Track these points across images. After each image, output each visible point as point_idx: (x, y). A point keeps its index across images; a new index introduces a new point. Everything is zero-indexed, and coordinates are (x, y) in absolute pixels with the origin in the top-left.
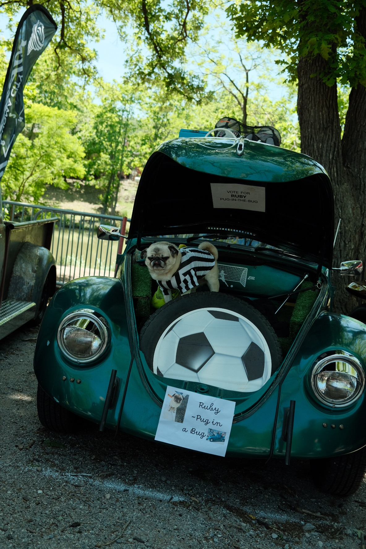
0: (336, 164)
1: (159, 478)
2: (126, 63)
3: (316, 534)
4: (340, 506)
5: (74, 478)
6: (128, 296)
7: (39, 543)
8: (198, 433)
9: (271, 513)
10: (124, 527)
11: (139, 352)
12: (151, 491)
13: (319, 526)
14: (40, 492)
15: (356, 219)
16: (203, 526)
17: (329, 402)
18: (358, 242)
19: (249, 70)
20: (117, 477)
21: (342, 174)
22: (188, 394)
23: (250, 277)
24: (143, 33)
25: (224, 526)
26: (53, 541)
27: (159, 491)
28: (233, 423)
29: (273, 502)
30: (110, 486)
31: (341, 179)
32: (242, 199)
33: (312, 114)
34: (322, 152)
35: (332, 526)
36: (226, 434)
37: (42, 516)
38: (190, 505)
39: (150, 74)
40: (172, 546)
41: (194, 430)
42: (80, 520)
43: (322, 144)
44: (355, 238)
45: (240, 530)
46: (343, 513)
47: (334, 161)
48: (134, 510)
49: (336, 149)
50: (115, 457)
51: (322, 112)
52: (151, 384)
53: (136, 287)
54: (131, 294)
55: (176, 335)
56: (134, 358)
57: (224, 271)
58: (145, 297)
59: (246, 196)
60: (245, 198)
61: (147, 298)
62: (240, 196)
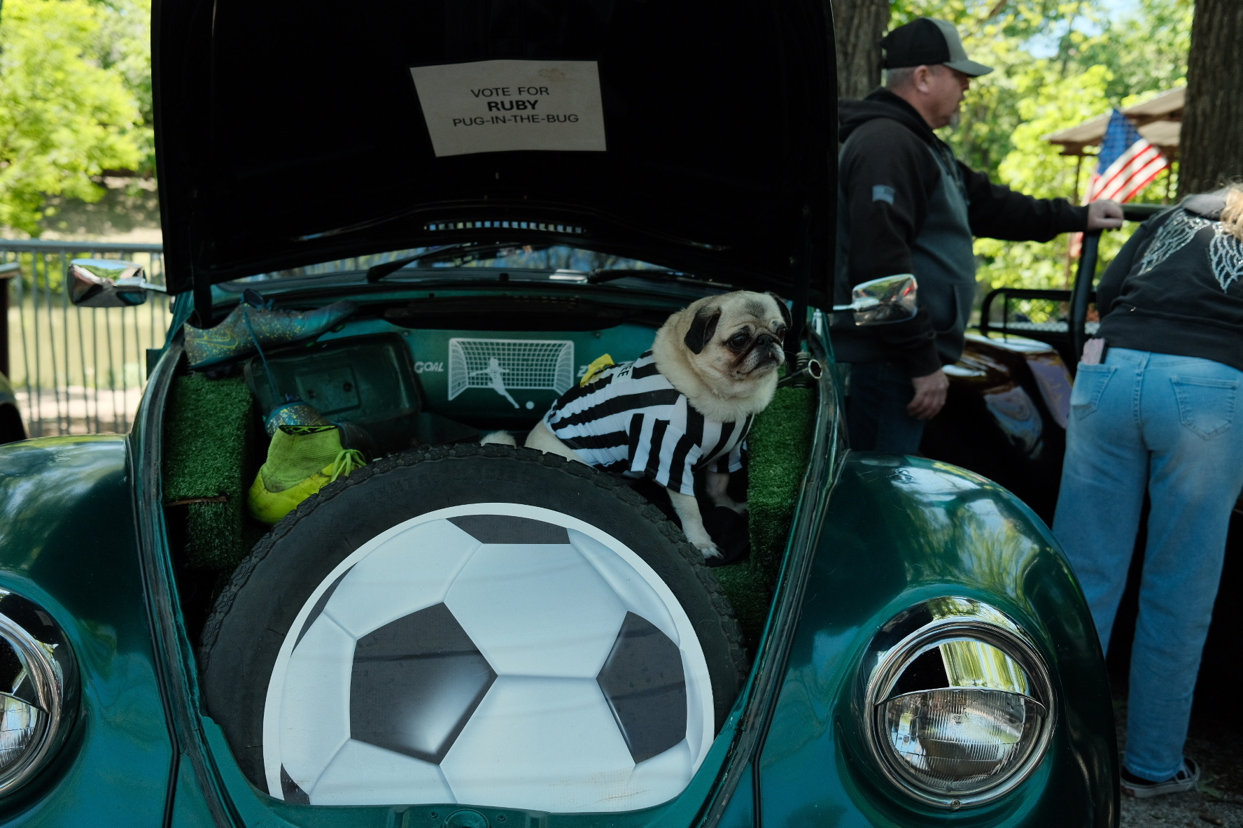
11: (199, 721)
17: (934, 794)
32: (524, 113)
53: (182, 461)
54: (158, 494)
55: (339, 628)
56: (181, 751)
57: (499, 359)
58: (215, 497)
59: (536, 102)
60: (533, 108)
61: (223, 498)
62: (517, 102)
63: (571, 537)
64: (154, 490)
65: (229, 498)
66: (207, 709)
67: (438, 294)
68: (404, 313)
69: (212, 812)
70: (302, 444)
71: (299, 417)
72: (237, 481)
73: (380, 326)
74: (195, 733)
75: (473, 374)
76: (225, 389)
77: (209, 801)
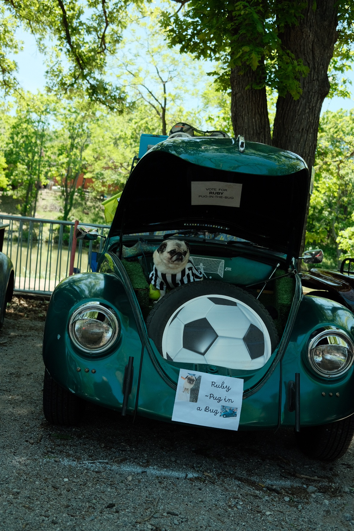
1: (169, 459)
2: (46, 74)
3: (320, 494)
4: (331, 469)
5: (92, 465)
6: (129, 289)
7: (84, 524)
8: (211, 411)
9: (276, 480)
10: (155, 503)
11: (148, 339)
12: (166, 471)
13: (320, 487)
14: (66, 480)
16: (224, 496)
17: (325, 374)
19: (166, 82)
20: (130, 461)
22: (200, 375)
23: (227, 268)
24: (65, 45)
25: (241, 495)
26: (95, 522)
27: (173, 470)
28: (243, 399)
29: (274, 471)
30: (128, 469)
32: (219, 196)
33: (246, 121)
35: (331, 486)
36: (238, 409)
37: (77, 501)
38: (205, 480)
39: (72, 85)
40: (203, 516)
41: (207, 408)
42: (113, 501)
45: (256, 496)
46: (336, 475)
48: (157, 489)
50: (122, 444)
51: (255, 118)
52: (163, 368)
54: (131, 287)
55: (180, 321)
56: (144, 346)
57: (203, 263)
58: (145, 289)
59: (223, 193)
62: (218, 192)
63: (238, 305)
66: (150, 337)
76: (135, 264)
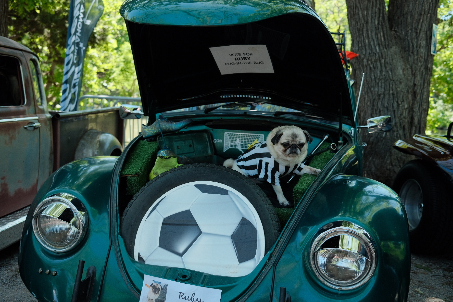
0: (382, 29)
11: (118, 236)
15: (407, 79)
17: (334, 285)
18: (411, 102)
21: (389, 38)
22: (167, 284)
31: (388, 42)
32: (246, 61)
34: (368, 19)
43: (367, 12)
44: (408, 98)
47: (380, 26)
49: (381, 15)
53: (130, 164)
54: (119, 173)
55: (159, 214)
56: (112, 244)
57: (240, 139)
58: (134, 175)
59: (249, 58)
60: (249, 60)
61: (137, 175)
62: (244, 58)
63: (229, 193)
64: (119, 172)
65: (138, 175)
66: (121, 234)
67: (224, 118)
68: (211, 123)
69: (117, 262)
70: (165, 162)
71: (166, 153)
72: (142, 171)
73: (203, 127)
74: (116, 240)
75: (232, 144)
76: (151, 145)
77: (117, 259)
